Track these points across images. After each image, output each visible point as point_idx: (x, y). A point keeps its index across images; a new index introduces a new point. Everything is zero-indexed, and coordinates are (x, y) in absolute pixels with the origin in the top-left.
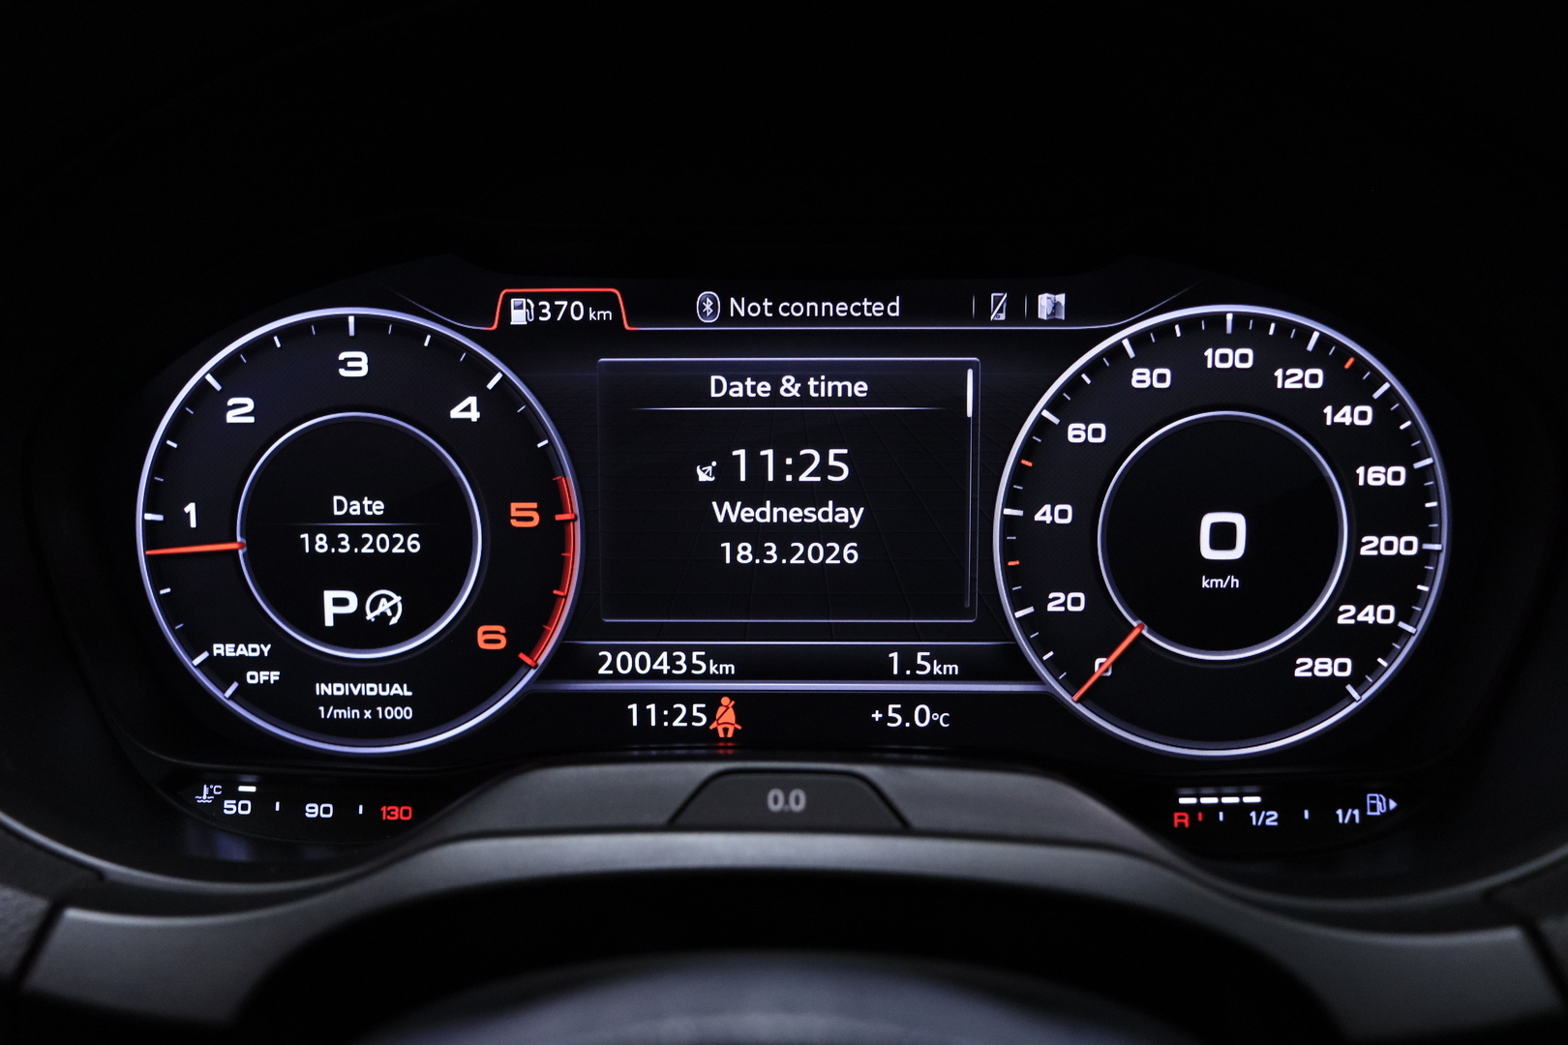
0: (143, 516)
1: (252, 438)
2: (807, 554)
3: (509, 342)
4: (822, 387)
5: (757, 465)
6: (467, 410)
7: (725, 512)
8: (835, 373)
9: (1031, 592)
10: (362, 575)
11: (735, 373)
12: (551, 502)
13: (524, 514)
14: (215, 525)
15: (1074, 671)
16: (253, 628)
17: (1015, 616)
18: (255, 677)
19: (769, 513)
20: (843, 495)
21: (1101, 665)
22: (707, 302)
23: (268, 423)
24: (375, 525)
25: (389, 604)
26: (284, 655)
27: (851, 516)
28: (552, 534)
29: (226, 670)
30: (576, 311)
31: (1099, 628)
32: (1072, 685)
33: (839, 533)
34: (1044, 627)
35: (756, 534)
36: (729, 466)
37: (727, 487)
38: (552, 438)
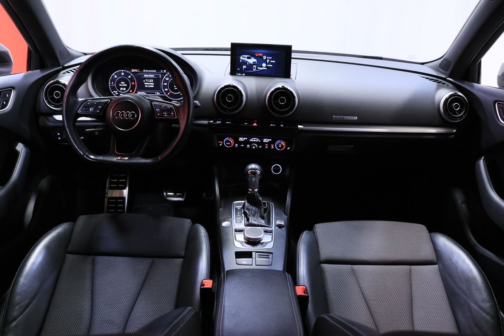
0: (110, 83)
1: (116, 78)
2: (150, 86)
3: (132, 73)
4: (151, 76)
5: (147, 81)
6: (130, 77)
7: (145, 83)
8: (152, 75)
9: (164, 89)
10: (123, 87)
11: (146, 75)
12: (135, 83)
13: (133, 83)
14: (114, 84)
15: (167, 94)
16: (116, 90)
17: (163, 90)
18: (116, 94)
19: (148, 84)
20: (152, 83)
21: (169, 94)
22: (144, 70)
23: (117, 77)
24: (124, 84)
25: (125, 89)
26: (118, 92)
27: (153, 84)
28: (135, 85)
29: (114, 93)
30: (136, 71)
31: (168, 91)
32: (167, 95)
33: (152, 85)
34: (165, 91)
35: (147, 85)
36: (145, 81)
37: (145, 82)
38: (135, 79)
